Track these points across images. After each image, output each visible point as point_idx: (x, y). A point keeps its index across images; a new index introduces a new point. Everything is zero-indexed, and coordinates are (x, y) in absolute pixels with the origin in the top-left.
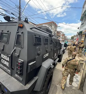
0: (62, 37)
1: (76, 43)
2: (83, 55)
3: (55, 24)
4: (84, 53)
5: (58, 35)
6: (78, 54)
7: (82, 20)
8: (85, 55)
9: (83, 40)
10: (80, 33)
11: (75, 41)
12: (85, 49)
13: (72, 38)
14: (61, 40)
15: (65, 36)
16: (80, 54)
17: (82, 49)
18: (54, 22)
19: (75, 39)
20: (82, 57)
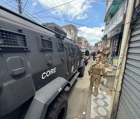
0: (84, 44)
1: (101, 50)
2: (110, 65)
3: (75, 27)
4: (111, 62)
5: (80, 42)
6: (104, 64)
7: (105, 21)
8: (112, 64)
9: (109, 46)
10: (105, 38)
11: (99, 48)
12: (111, 58)
13: (96, 45)
14: (84, 48)
15: (88, 42)
16: (106, 63)
17: (107, 57)
18: (73, 26)
19: (99, 46)
20: (108, 67)
